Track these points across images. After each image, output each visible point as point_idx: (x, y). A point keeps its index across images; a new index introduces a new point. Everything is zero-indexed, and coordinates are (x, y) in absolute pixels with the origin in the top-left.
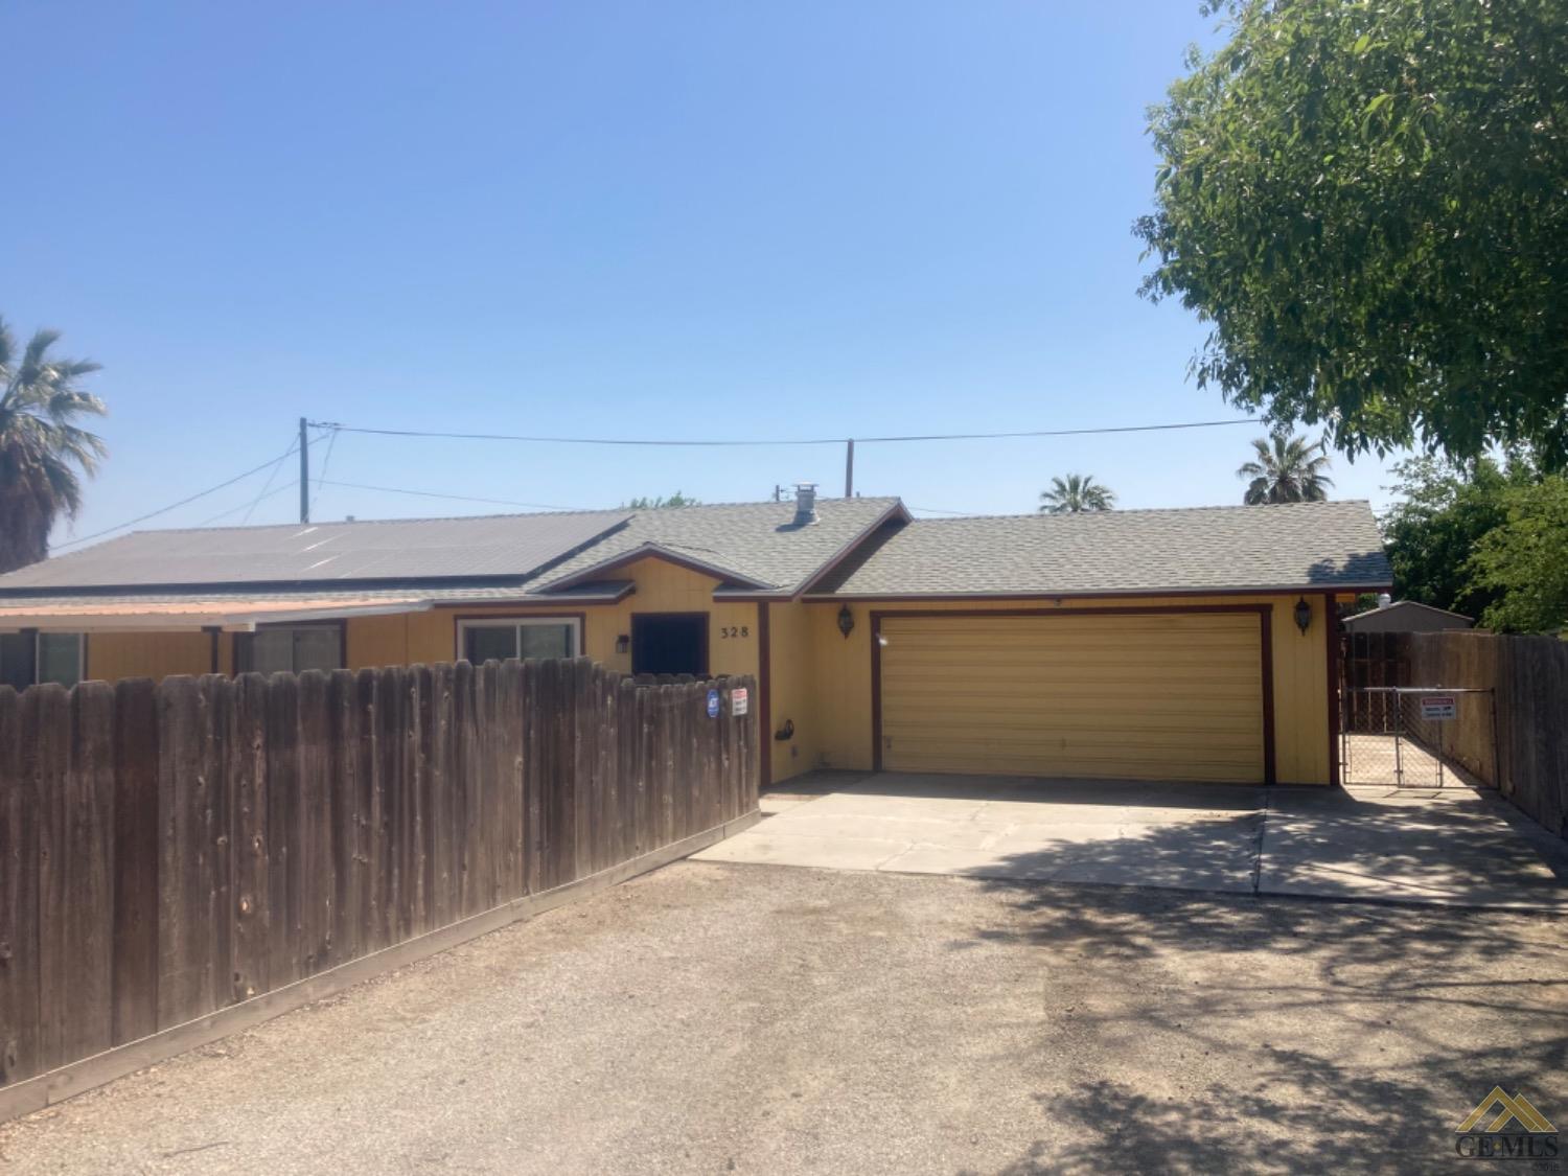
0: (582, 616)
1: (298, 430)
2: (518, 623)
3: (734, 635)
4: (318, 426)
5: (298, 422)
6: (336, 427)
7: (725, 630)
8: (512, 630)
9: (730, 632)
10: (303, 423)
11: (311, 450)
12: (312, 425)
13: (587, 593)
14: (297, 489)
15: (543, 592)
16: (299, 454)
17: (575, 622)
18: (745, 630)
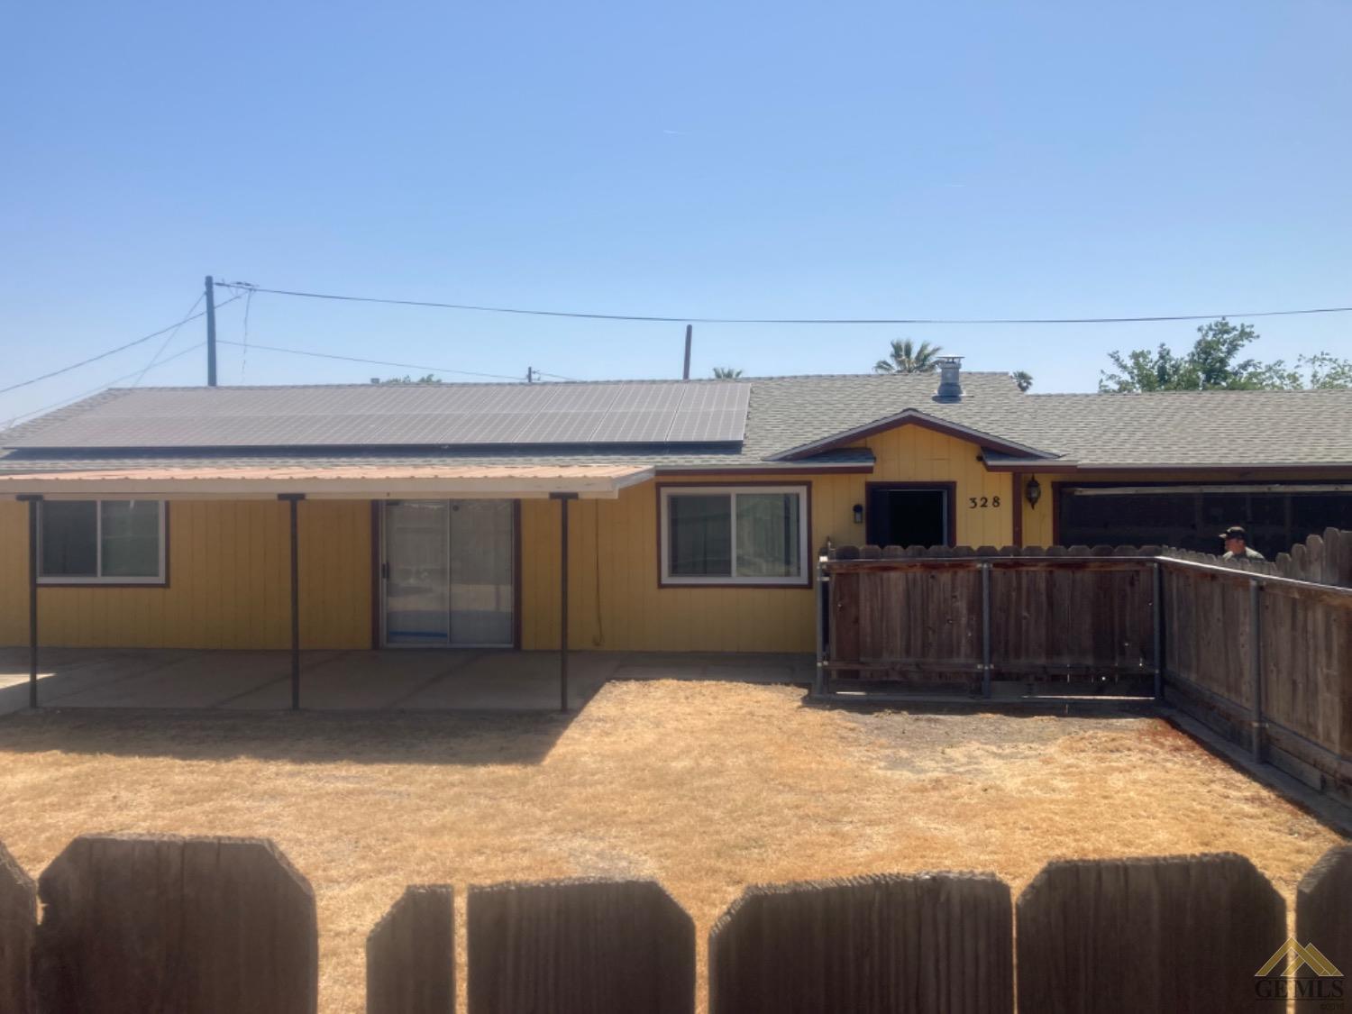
0: (809, 485)
1: (204, 289)
2: (733, 491)
3: (984, 506)
4: (228, 286)
5: (203, 281)
6: (251, 288)
7: (973, 500)
8: (727, 498)
9: (979, 503)
10: (209, 282)
11: (218, 313)
12: (219, 284)
13: (835, 460)
14: (204, 351)
15: (784, 459)
16: (205, 318)
17: (802, 491)
18: (996, 501)
